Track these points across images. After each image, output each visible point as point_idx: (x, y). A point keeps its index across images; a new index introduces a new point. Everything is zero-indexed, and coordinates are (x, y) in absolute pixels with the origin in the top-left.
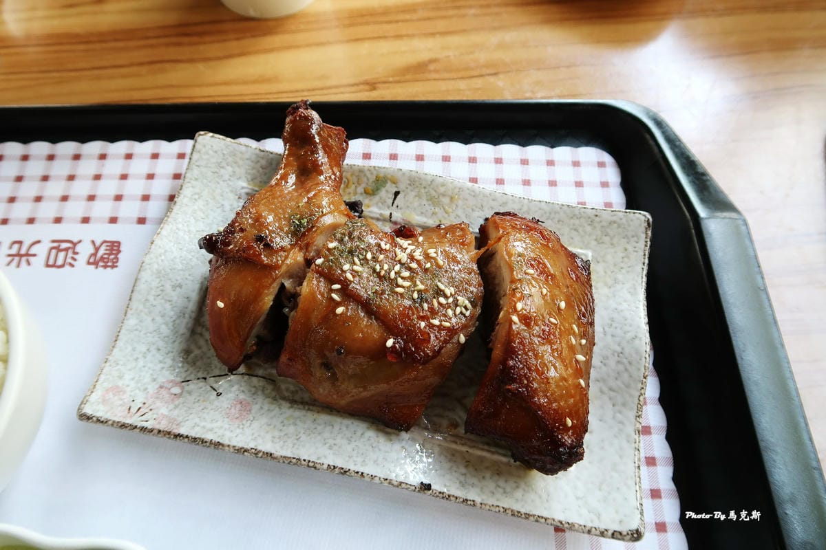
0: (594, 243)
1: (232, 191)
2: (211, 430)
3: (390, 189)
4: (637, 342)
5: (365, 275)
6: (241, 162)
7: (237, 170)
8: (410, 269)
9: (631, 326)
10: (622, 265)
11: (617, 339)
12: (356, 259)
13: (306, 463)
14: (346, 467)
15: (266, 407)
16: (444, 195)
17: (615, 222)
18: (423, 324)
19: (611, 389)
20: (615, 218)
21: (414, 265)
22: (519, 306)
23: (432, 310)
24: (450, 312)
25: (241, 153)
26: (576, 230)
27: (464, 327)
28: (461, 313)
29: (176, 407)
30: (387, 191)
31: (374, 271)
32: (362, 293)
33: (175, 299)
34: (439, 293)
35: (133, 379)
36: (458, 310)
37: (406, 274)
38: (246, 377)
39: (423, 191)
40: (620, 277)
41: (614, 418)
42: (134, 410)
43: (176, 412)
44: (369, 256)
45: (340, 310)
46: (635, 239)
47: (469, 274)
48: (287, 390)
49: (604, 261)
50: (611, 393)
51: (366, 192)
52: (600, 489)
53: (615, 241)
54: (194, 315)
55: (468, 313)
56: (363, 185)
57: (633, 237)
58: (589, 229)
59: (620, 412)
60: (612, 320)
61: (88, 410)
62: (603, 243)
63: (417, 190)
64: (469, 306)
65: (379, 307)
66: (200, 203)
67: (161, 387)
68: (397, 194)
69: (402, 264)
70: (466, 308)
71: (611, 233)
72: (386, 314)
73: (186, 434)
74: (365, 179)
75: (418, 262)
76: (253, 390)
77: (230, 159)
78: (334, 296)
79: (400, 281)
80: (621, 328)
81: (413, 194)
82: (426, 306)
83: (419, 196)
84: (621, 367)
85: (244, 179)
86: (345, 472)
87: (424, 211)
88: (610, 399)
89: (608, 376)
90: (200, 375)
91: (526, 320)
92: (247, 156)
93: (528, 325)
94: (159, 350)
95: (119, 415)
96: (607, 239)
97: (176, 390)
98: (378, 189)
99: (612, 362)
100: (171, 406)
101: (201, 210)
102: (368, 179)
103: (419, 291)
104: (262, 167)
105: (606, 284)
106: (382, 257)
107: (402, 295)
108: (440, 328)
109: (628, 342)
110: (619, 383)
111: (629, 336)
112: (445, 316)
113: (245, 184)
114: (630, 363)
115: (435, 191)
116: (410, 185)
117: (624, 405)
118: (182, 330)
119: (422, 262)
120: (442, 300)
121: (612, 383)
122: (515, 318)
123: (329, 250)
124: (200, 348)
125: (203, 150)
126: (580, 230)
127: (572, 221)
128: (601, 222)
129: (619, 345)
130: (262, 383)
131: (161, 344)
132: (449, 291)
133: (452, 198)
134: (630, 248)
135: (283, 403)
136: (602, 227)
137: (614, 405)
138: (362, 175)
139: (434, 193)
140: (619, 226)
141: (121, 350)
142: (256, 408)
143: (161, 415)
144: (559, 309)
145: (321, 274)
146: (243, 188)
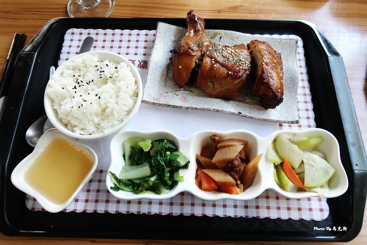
0: (281, 49)
1: (170, 40)
2: (178, 104)
3: (218, 36)
4: (295, 74)
5: (220, 57)
6: (171, 31)
7: (171, 33)
8: (231, 55)
9: (293, 70)
10: (289, 55)
11: (290, 74)
12: (217, 52)
13: (207, 109)
14: (218, 109)
15: (191, 98)
16: (235, 37)
17: (286, 42)
18: (238, 68)
19: (288, 88)
20: (287, 41)
21: (232, 54)
22: (265, 60)
23: (239, 65)
24: (244, 65)
25: (171, 28)
26: (275, 46)
27: (248, 69)
28: (247, 66)
29: (166, 99)
30: (218, 37)
31: (222, 55)
32: (220, 61)
33: (160, 71)
34: (240, 60)
35: (153, 92)
36: (246, 65)
37: (231, 56)
38: (184, 91)
39: (229, 36)
40: (289, 58)
41: (290, 95)
42: (155, 99)
43: (167, 100)
44: (220, 51)
45: (215, 65)
46: (293, 47)
47: (248, 56)
48: (196, 93)
49: (284, 54)
50: (289, 89)
51: (211, 38)
52: (287, 113)
53: (287, 48)
54: (166, 75)
55: (249, 66)
56: (210, 36)
57: (292, 46)
58: (279, 45)
59: (291, 93)
60: (288, 69)
61: (144, 99)
62: (283, 49)
63: (227, 36)
64: (249, 64)
65: (225, 64)
66: (161, 44)
67: (161, 94)
68: (221, 38)
69: (229, 54)
70: (248, 64)
71: (286, 46)
72: (227, 66)
73: (171, 105)
74: (211, 34)
75: (233, 53)
76: (187, 94)
77: (168, 30)
78: (213, 62)
79: (230, 58)
80: (290, 71)
81: (226, 37)
82: (238, 64)
83: (227, 38)
84: (291, 82)
85: (173, 36)
86: (218, 110)
87: (229, 42)
88: (288, 90)
89: (287, 84)
90: (171, 91)
91: (267, 64)
92: (173, 29)
93: (267, 65)
94: (158, 85)
95: (152, 101)
96: (284, 48)
97: (165, 95)
98: (215, 37)
99: (288, 81)
100: (165, 99)
101: (162, 46)
102: (212, 34)
103: (235, 60)
104: (178, 32)
105: (285, 60)
106: (224, 52)
107: (231, 61)
108: (242, 69)
109: (293, 75)
110: (291, 86)
111: (293, 73)
112: (243, 66)
113: (173, 38)
114: (293, 80)
115: (232, 36)
116: (225, 35)
117: (292, 91)
118: (163, 79)
119: (235, 53)
120: (242, 62)
121: (288, 86)
122: (264, 63)
123: (210, 50)
124: (169, 84)
125: (160, 28)
126: (276, 45)
127: (274, 43)
128: (282, 43)
129: (290, 76)
130: (189, 92)
131: (158, 83)
132: (243, 60)
133: (237, 38)
134: (292, 50)
135: (196, 96)
136: (283, 44)
137: (289, 92)
138: (209, 33)
139: (232, 37)
140: (288, 44)
141: (148, 85)
142: (189, 98)
143: (163, 101)
144: (274, 62)
145: (208, 56)
146: (173, 39)
